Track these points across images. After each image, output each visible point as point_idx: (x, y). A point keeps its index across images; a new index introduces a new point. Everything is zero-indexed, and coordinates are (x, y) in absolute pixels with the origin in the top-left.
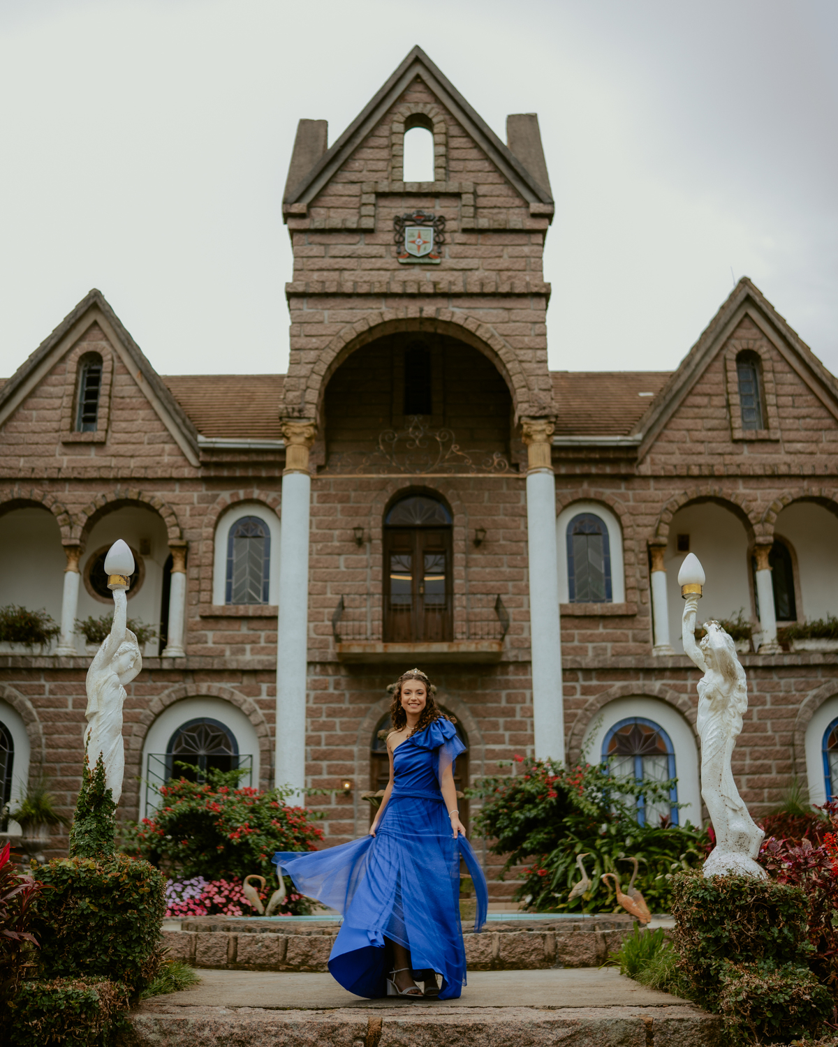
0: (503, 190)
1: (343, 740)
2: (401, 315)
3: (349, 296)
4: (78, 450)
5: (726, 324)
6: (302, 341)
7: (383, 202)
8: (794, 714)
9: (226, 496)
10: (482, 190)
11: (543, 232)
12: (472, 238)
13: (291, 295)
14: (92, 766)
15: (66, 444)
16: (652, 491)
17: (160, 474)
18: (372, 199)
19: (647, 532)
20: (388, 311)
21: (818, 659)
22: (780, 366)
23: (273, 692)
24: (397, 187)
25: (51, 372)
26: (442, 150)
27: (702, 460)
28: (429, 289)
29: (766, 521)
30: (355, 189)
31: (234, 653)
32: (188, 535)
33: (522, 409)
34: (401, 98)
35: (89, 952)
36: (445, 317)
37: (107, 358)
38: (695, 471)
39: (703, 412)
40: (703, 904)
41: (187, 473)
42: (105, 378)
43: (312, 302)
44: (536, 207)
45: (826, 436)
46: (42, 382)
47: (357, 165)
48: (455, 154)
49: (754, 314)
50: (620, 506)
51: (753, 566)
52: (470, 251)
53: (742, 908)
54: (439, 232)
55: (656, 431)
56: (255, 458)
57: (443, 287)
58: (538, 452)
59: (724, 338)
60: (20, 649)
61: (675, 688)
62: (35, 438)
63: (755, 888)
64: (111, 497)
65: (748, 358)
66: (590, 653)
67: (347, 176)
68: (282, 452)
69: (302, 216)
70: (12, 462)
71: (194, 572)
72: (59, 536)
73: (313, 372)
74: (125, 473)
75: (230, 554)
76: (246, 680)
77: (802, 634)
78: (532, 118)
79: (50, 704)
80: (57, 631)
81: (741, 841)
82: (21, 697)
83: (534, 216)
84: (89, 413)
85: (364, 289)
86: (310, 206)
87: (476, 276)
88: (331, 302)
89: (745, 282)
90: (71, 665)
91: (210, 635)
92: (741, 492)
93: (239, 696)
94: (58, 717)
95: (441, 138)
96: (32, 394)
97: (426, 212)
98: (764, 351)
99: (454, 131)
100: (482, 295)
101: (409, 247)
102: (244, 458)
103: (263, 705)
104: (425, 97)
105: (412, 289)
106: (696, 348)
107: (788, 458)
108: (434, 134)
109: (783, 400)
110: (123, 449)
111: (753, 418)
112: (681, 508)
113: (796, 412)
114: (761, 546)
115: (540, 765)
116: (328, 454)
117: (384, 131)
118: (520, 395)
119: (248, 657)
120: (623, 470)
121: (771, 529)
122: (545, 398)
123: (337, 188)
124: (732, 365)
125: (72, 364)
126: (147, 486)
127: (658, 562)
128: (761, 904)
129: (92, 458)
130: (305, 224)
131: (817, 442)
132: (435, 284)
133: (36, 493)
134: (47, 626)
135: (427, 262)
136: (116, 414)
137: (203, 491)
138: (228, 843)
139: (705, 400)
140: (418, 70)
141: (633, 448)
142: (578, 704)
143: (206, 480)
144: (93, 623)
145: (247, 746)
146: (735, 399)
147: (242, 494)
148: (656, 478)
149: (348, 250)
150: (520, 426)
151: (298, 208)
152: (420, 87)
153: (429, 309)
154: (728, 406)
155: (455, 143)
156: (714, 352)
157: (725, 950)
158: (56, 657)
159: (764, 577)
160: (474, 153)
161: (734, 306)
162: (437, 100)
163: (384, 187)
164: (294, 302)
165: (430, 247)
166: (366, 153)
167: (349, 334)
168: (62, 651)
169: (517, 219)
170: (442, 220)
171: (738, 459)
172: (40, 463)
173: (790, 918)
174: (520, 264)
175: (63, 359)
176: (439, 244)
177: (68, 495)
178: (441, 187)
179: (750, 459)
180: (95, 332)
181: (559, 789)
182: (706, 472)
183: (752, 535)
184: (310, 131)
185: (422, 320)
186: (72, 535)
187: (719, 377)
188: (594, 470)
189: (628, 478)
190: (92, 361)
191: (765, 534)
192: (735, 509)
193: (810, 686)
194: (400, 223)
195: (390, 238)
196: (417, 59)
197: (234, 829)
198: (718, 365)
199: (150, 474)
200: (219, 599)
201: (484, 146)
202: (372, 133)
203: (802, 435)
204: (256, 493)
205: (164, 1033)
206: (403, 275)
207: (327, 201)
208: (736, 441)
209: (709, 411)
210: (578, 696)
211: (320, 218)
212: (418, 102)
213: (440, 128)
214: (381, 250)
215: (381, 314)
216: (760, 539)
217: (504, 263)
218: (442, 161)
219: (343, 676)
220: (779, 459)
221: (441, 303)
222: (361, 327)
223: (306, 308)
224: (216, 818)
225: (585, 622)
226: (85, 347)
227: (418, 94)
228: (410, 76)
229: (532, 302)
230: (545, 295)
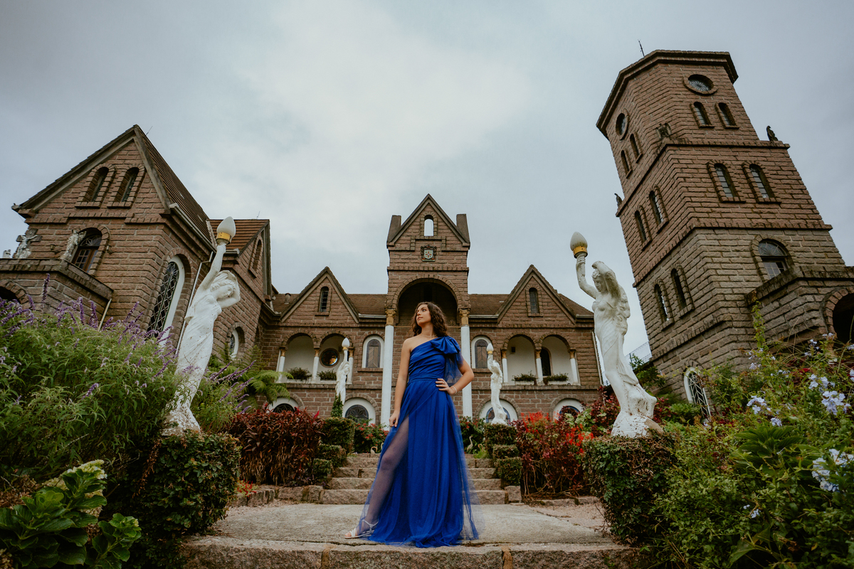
0: (455, 238)
2: (423, 277)
3: (407, 271)
4: (320, 317)
5: (526, 280)
6: (392, 285)
7: (417, 242)
8: (549, 406)
9: (367, 333)
10: (448, 239)
11: (467, 252)
12: (445, 253)
13: (388, 271)
14: (338, 395)
15: (316, 316)
16: (502, 332)
17: (346, 325)
18: (414, 241)
19: (501, 346)
20: (418, 276)
21: (557, 388)
22: (543, 293)
23: (380, 396)
24: (422, 238)
25: (312, 293)
26: (436, 226)
27: (518, 323)
28: (431, 269)
29: (538, 343)
30: (409, 238)
31: (368, 383)
32: (354, 345)
33: (459, 306)
34: (424, 210)
35: (336, 441)
36: (436, 278)
37: (330, 288)
38: (516, 326)
39: (519, 307)
40: (489, 430)
41: (354, 325)
42: (329, 295)
43: (395, 272)
44: (464, 244)
45: (558, 315)
46: (308, 296)
47: (409, 231)
48: (440, 227)
49: (535, 276)
50: (492, 337)
51: (536, 358)
52: (444, 257)
53: (500, 431)
54: (434, 252)
55: (504, 313)
56: (376, 321)
57: (436, 268)
58: (465, 320)
59: (525, 284)
60: (299, 382)
61: (510, 396)
62: (307, 313)
63: (503, 426)
64: (330, 333)
65: (533, 290)
66: (482, 385)
67: (406, 234)
68: (386, 319)
69: (393, 246)
70: (299, 321)
71: (356, 357)
72: (313, 345)
73: (395, 294)
74: (335, 325)
75: (368, 351)
76: (372, 392)
77: (551, 380)
78: (465, 215)
79: (308, 400)
80: (311, 376)
81: (501, 416)
82: (298, 397)
83: (464, 247)
84: (324, 306)
85: (411, 269)
86: (395, 243)
87: (446, 265)
88: (401, 273)
89: (532, 266)
90: (315, 387)
91: (361, 377)
92: (531, 333)
93: (369, 398)
94: (310, 404)
95: (436, 223)
96: (306, 300)
97: (431, 245)
98: (538, 288)
99: (440, 220)
100: (448, 271)
101: (426, 256)
102: (373, 321)
103: (377, 400)
104: (431, 210)
105: (426, 269)
106: (516, 287)
107: (546, 322)
108: (433, 221)
109: (544, 304)
110: (334, 317)
111: (535, 310)
112: (511, 338)
113: (548, 308)
114: (537, 350)
115: (464, 418)
116: (399, 320)
117: (418, 220)
118: (459, 302)
119: (373, 385)
120: (493, 326)
121: (541, 345)
122: (467, 303)
123: (403, 238)
124: (528, 293)
125: (319, 290)
126: (342, 329)
127: (504, 355)
128: (504, 431)
129: (324, 320)
130: (394, 249)
131: (555, 317)
132: (433, 268)
133: (306, 331)
134: (308, 374)
135: (431, 261)
136: (332, 306)
137: (360, 331)
138: (365, 440)
139: (519, 304)
140: (429, 201)
141: (496, 319)
142: (478, 401)
143: (360, 328)
144: (323, 373)
145: (372, 415)
146: (529, 303)
147: (372, 332)
148: (503, 328)
149: (406, 257)
150: (459, 312)
151: (391, 244)
152: (429, 207)
153: (431, 275)
154: (527, 305)
155: (440, 224)
156: (522, 288)
157: (496, 442)
158: (310, 384)
159: (539, 360)
160: (446, 227)
161: (528, 274)
162: (435, 211)
163: (418, 238)
164: (390, 273)
165: (432, 256)
166: (413, 227)
167: (406, 283)
168: (312, 382)
169: (459, 248)
170: (436, 248)
171: (530, 323)
172: (308, 321)
173: (511, 434)
174: (460, 261)
175: (316, 289)
176: (435, 255)
177: (317, 332)
178: (435, 238)
179: (533, 322)
180: (327, 280)
181: (470, 425)
182: (519, 326)
183: (535, 347)
184: (396, 219)
185: (429, 279)
186: (317, 345)
187: (524, 296)
188: (483, 326)
189: (494, 328)
190: (325, 289)
191: (539, 347)
192: (529, 338)
193: (554, 396)
194: (423, 249)
195: (419, 253)
196: (429, 198)
197: (367, 436)
198: (523, 292)
199: (343, 326)
200: (364, 366)
201: (449, 225)
202: (414, 221)
203: (551, 315)
204: (377, 332)
205: (354, 461)
206: (423, 265)
207: (400, 241)
208: (529, 317)
209: (521, 307)
210: (478, 399)
211: (398, 247)
212: (429, 211)
213: (435, 219)
214: (417, 257)
215: (416, 277)
216: (537, 348)
217: (455, 261)
218: (436, 230)
220: (543, 322)
221: (435, 273)
222: (410, 281)
223: (393, 274)
224: (362, 432)
225: (481, 374)
226: (323, 285)
227: (429, 209)
228: (426, 203)
229: (463, 274)
230: (467, 271)
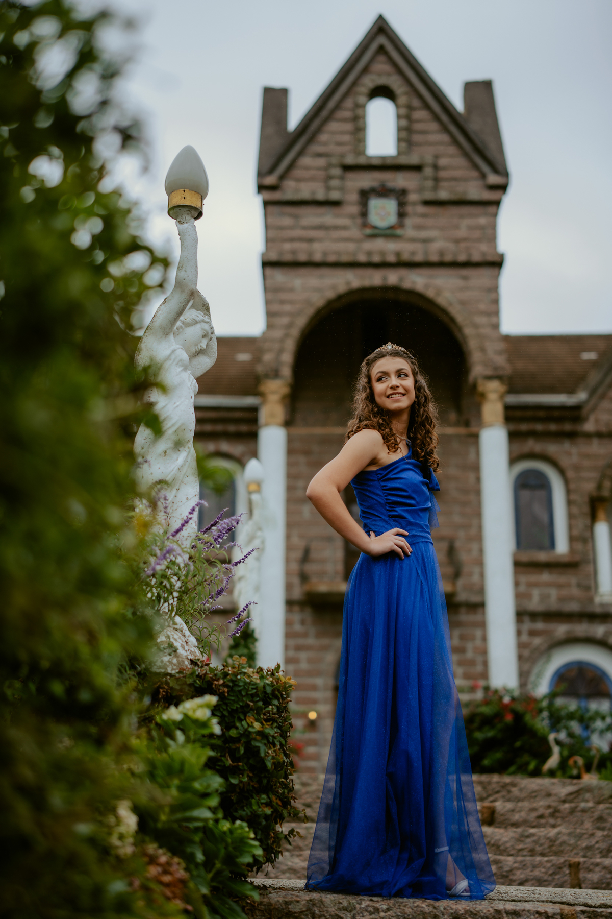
0: (461, 161)
1: (310, 674)
2: (367, 284)
3: (319, 265)
6: (276, 307)
7: (350, 175)
10: (443, 162)
11: (497, 203)
12: (432, 210)
13: (264, 264)
16: (597, 447)
18: (337, 171)
19: (589, 487)
20: (355, 279)
24: (362, 161)
26: (404, 123)
28: (391, 259)
30: (322, 162)
33: (477, 370)
34: (366, 70)
36: (407, 285)
43: (284, 269)
44: (493, 179)
47: (323, 137)
48: (417, 126)
50: (564, 461)
52: (429, 222)
54: (401, 204)
55: (600, 391)
57: (406, 257)
58: (493, 409)
66: (536, 598)
67: (315, 148)
68: (254, 410)
69: (273, 188)
73: (287, 336)
78: (488, 84)
83: (491, 188)
85: (332, 258)
86: (282, 177)
87: (436, 246)
88: (304, 271)
95: (403, 111)
97: (390, 185)
99: (416, 102)
100: (441, 264)
101: (374, 219)
104: (388, 67)
105: (376, 259)
108: (397, 106)
115: (496, 691)
116: (294, 411)
117: (349, 103)
118: (475, 356)
120: (567, 427)
122: (500, 359)
123: (306, 161)
127: (601, 514)
130: (277, 195)
132: (398, 254)
135: (389, 234)
140: (382, 40)
141: (577, 408)
148: (600, 435)
149: (317, 221)
150: (475, 386)
151: (270, 180)
152: (382, 58)
153: (393, 278)
155: (417, 115)
160: (434, 126)
162: (400, 70)
163: (350, 160)
164: (269, 271)
165: (392, 219)
166: (333, 126)
167: (319, 300)
169: (474, 191)
170: (404, 191)
174: (477, 234)
176: (401, 215)
178: (404, 160)
184: (275, 101)
185: (385, 289)
188: (539, 428)
189: (572, 436)
194: (365, 195)
195: (354, 209)
196: (381, 28)
201: (444, 118)
202: (338, 107)
204: (225, 447)
206: (369, 245)
207: (297, 173)
211: (291, 190)
212: (381, 73)
213: (402, 100)
214: (348, 221)
215: (348, 283)
217: (462, 233)
218: (404, 134)
219: (308, 614)
221: (403, 272)
222: (330, 295)
223: (279, 276)
225: (531, 570)
227: (381, 66)
228: (374, 47)
229: (486, 272)
230: (497, 264)
